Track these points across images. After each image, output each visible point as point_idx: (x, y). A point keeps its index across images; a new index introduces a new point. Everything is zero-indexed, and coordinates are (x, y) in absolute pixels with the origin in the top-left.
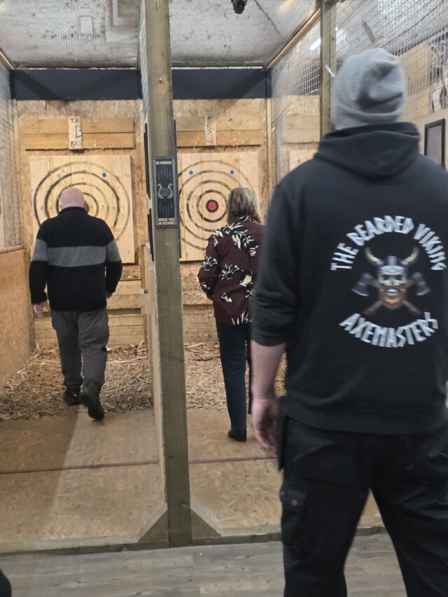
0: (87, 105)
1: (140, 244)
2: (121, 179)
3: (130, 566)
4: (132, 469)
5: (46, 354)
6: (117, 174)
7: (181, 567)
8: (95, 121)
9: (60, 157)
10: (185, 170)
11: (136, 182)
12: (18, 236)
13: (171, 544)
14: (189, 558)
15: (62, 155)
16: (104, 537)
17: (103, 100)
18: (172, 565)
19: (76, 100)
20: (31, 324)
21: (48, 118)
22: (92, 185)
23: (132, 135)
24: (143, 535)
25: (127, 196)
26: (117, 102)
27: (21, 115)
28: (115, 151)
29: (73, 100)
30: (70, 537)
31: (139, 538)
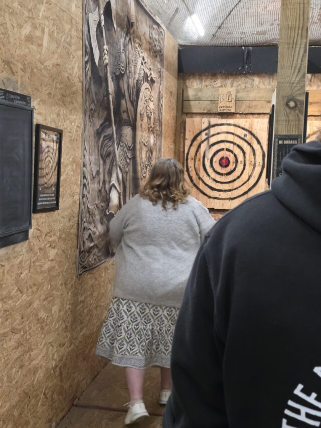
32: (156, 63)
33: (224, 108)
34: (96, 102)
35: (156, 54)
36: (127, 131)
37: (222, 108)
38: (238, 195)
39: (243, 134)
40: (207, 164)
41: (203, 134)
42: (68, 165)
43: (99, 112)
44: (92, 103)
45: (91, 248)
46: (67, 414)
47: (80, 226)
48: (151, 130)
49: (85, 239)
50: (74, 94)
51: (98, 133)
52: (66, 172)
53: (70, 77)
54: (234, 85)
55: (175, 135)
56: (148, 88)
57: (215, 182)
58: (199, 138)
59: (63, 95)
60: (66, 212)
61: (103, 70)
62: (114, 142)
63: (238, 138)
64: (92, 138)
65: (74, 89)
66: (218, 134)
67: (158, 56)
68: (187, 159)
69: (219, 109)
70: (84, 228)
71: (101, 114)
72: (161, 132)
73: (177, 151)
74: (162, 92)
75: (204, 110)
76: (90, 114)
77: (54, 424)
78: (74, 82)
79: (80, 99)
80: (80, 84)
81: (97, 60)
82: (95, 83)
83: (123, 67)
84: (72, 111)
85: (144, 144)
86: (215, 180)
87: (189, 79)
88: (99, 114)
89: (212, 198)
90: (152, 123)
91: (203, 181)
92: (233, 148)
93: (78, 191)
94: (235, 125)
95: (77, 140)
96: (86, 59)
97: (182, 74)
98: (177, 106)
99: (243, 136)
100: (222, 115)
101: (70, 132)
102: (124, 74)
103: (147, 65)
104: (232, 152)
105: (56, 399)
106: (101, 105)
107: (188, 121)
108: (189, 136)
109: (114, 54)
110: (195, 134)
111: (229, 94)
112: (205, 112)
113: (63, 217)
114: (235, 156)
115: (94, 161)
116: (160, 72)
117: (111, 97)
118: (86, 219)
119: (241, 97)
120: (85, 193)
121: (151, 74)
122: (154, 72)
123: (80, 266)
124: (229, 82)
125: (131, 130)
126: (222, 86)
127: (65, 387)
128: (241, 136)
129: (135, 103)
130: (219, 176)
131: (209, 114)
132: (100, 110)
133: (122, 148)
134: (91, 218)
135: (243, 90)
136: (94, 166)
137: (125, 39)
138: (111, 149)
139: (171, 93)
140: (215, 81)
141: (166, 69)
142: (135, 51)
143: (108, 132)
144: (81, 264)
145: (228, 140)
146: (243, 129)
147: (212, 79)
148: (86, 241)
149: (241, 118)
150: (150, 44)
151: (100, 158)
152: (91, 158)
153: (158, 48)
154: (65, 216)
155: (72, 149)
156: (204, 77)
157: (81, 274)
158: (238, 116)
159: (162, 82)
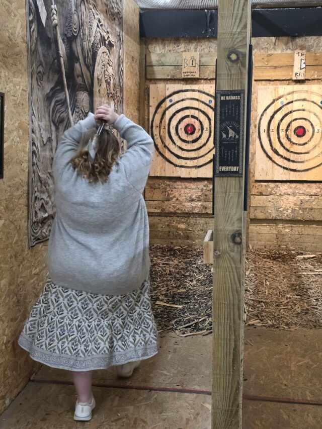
0: (311, 40)
19: (303, 36)
21: (276, 52)
29: (300, 36)
32: (114, 26)
33: (188, 74)
34: (44, 64)
35: (115, 16)
36: (83, 96)
37: (186, 74)
38: (204, 163)
39: (208, 100)
40: (173, 131)
41: (168, 100)
42: (13, 131)
43: (49, 75)
44: (39, 66)
45: (46, 218)
46: (23, 389)
47: (30, 196)
48: (111, 96)
49: (37, 209)
50: (17, 55)
51: (49, 98)
52: (12, 138)
53: (12, 37)
54: (198, 49)
55: (139, 102)
56: (106, 52)
57: (181, 150)
58: (163, 105)
59: (4, 56)
60: (12, 180)
61: (52, 30)
62: (67, 107)
63: (203, 105)
64: (41, 103)
65: (17, 50)
66: (183, 100)
67: (117, 19)
68: (152, 127)
69: (183, 75)
70: (36, 198)
71: (51, 77)
72: (123, 99)
73: (141, 118)
74: (122, 57)
75: (168, 76)
76: (37, 77)
77: (7, 402)
78: (17, 42)
79: (25, 61)
80: (24, 45)
81: (44, 21)
82: (43, 44)
84: (16, 73)
86: (180, 148)
87: (152, 44)
88: (48, 78)
89: (178, 166)
90: (112, 88)
91: (169, 150)
92: (199, 115)
93: (27, 158)
94: (199, 91)
95: (23, 104)
96: (31, 18)
97: (144, 38)
98: (140, 71)
99: (207, 103)
100: (187, 81)
101: (14, 96)
103: (103, 27)
104: (197, 118)
105: (9, 375)
106: (50, 68)
107: (152, 87)
108: (153, 103)
109: (65, 15)
110: (159, 101)
111: (193, 59)
112: (169, 77)
113: (9, 186)
114: (201, 122)
115: (44, 127)
116: (119, 36)
117: (62, 59)
118: (38, 189)
119: (205, 62)
120: (35, 161)
121: (108, 37)
122: (112, 35)
123: (32, 238)
124: (192, 46)
125: (87, 95)
126: (185, 51)
127: (19, 362)
128: (206, 102)
129: (91, 67)
130: (185, 144)
131: (173, 80)
132: (49, 73)
133: (77, 114)
134: (43, 187)
135: (207, 54)
136: (44, 133)
138: (64, 115)
139: (133, 58)
140: (178, 46)
141: (125, 33)
142: (90, 12)
143: (61, 96)
144: (33, 236)
145: (193, 106)
146: (208, 95)
147: (175, 44)
148: (38, 212)
149: (206, 83)
150: (107, 5)
151: (52, 124)
152: (41, 124)
153: (116, 10)
154: (12, 185)
155: (18, 114)
156: (167, 42)
157: (34, 246)
158: (202, 81)
159: (121, 46)
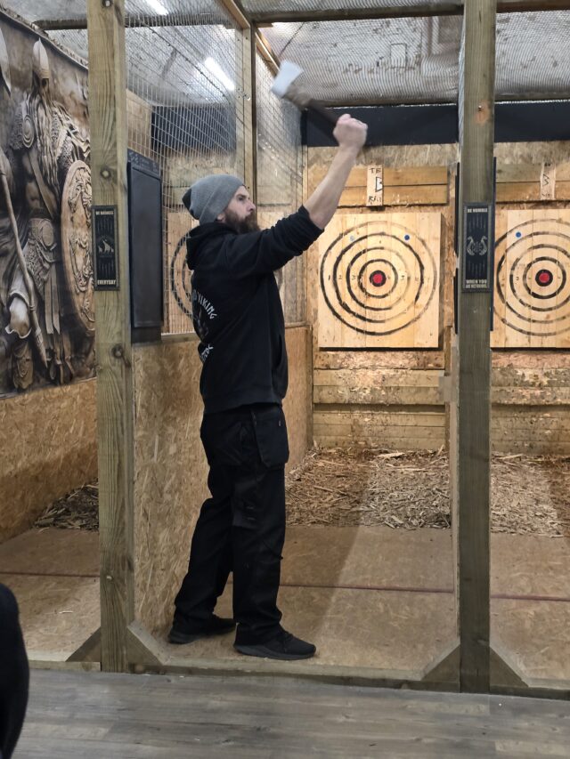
1: (446, 324)
2: (427, 243)
3: (409, 707)
4: (420, 596)
5: (324, 454)
6: (423, 237)
7: (473, 717)
8: (400, 171)
9: (354, 215)
10: (511, 231)
11: (446, 246)
12: (299, 310)
13: (463, 688)
14: (484, 708)
15: (357, 213)
16: (381, 669)
17: (412, 144)
18: (463, 712)
20: (310, 417)
22: (391, 251)
23: (445, 187)
24: (428, 672)
25: (434, 264)
26: (428, 146)
27: (312, 164)
28: (422, 208)
30: (340, 665)
31: (423, 675)
83: (28, 139)
85: (81, 246)
102: (31, 148)
137: (30, 101)
